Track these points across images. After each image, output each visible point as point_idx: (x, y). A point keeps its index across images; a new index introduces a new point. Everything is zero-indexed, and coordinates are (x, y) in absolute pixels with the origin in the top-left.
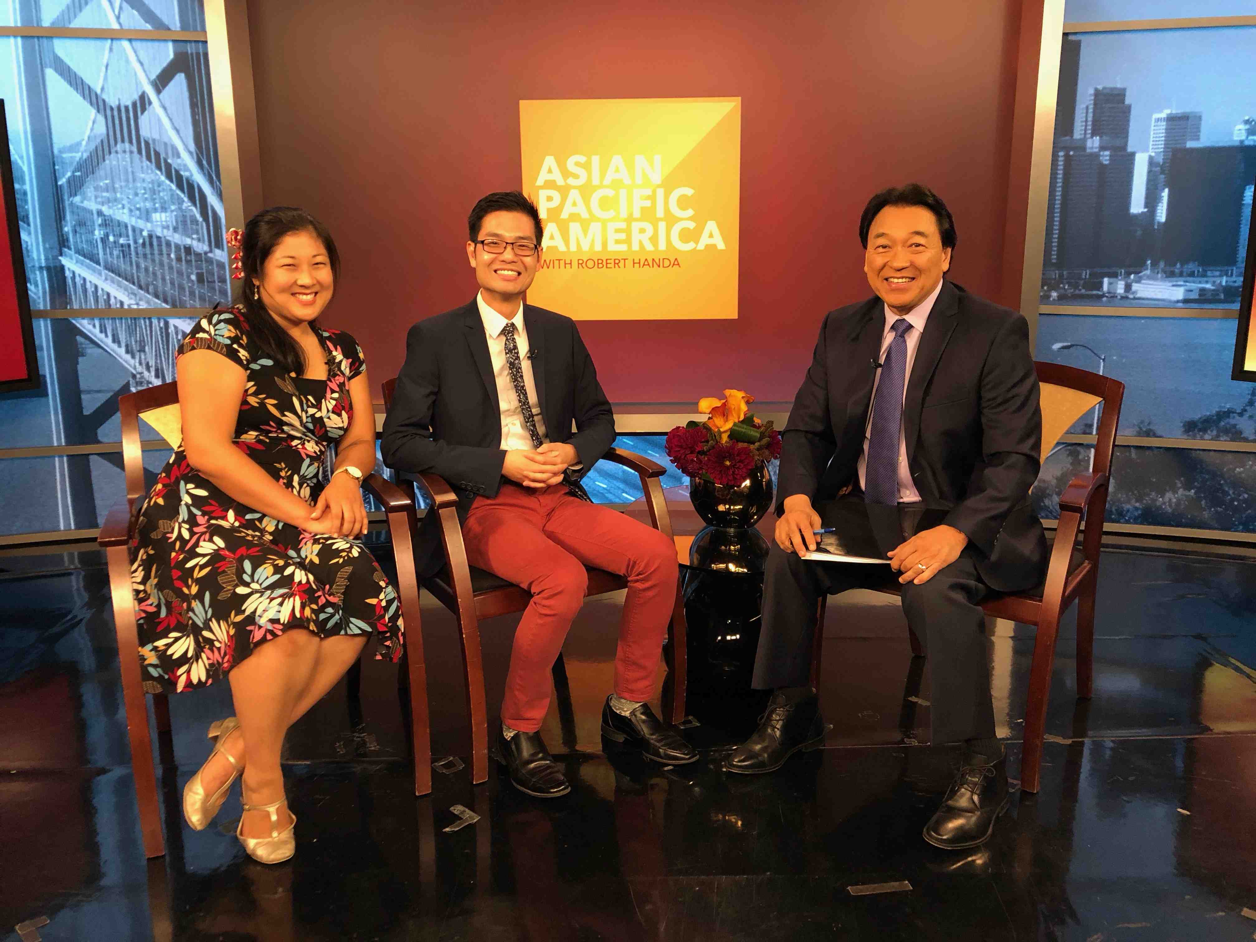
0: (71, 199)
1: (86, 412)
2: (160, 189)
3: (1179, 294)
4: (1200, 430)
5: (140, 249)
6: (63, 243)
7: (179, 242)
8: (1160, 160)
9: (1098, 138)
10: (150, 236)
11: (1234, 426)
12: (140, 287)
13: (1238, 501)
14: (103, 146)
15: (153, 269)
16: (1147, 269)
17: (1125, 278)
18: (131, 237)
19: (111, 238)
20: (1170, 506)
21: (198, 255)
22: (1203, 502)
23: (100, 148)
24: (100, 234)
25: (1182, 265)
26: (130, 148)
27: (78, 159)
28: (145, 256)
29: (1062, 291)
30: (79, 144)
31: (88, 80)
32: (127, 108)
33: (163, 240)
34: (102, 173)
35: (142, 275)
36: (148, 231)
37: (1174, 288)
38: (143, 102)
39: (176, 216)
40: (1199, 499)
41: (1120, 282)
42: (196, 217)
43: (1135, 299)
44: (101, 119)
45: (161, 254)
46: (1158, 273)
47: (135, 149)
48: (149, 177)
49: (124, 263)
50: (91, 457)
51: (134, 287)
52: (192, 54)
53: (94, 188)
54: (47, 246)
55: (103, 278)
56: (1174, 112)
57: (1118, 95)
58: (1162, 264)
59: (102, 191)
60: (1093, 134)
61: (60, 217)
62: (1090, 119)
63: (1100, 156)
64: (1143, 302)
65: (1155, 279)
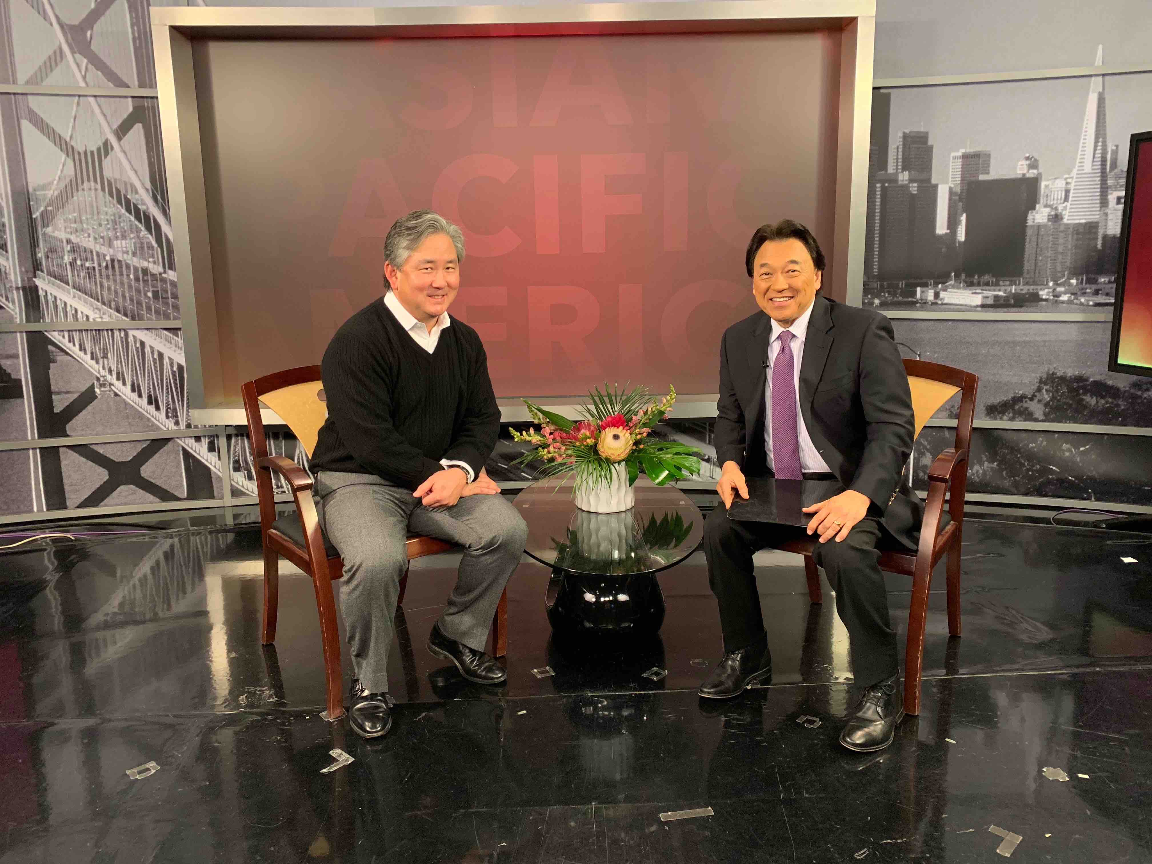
0: (44, 230)
1: (57, 410)
2: (121, 220)
3: (977, 300)
4: (999, 413)
5: (103, 270)
6: (36, 266)
7: (138, 265)
8: (958, 190)
9: (907, 172)
10: (112, 261)
11: (1027, 409)
12: (104, 303)
13: (1032, 471)
14: (71, 185)
15: (115, 288)
16: (952, 280)
17: (934, 287)
18: (96, 262)
19: (79, 262)
20: (978, 476)
21: (153, 275)
22: (1004, 473)
23: (69, 188)
24: (69, 258)
25: (979, 277)
26: (95, 186)
27: (50, 196)
28: (108, 277)
29: (883, 299)
30: (51, 183)
31: (59, 130)
32: (92, 153)
33: (123, 263)
34: (71, 207)
35: (105, 293)
36: (110, 256)
37: (974, 295)
38: (107, 147)
39: (135, 243)
40: (1000, 470)
41: (930, 291)
42: (152, 244)
43: (942, 304)
44: (70, 163)
45: (121, 274)
46: (960, 283)
47: (99, 186)
48: (111, 210)
49: (90, 283)
50: (61, 449)
51: (99, 304)
52: (148, 107)
53: (64, 220)
54: (23, 270)
55: (72, 296)
56: (968, 151)
57: (922, 137)
58: (963, 276)
59: (70, 223)
60: (904, 169)
61: (34, 244)
62: (900, 156)
63: (910, 187)
64: (949, 306)
65: (959, 288)
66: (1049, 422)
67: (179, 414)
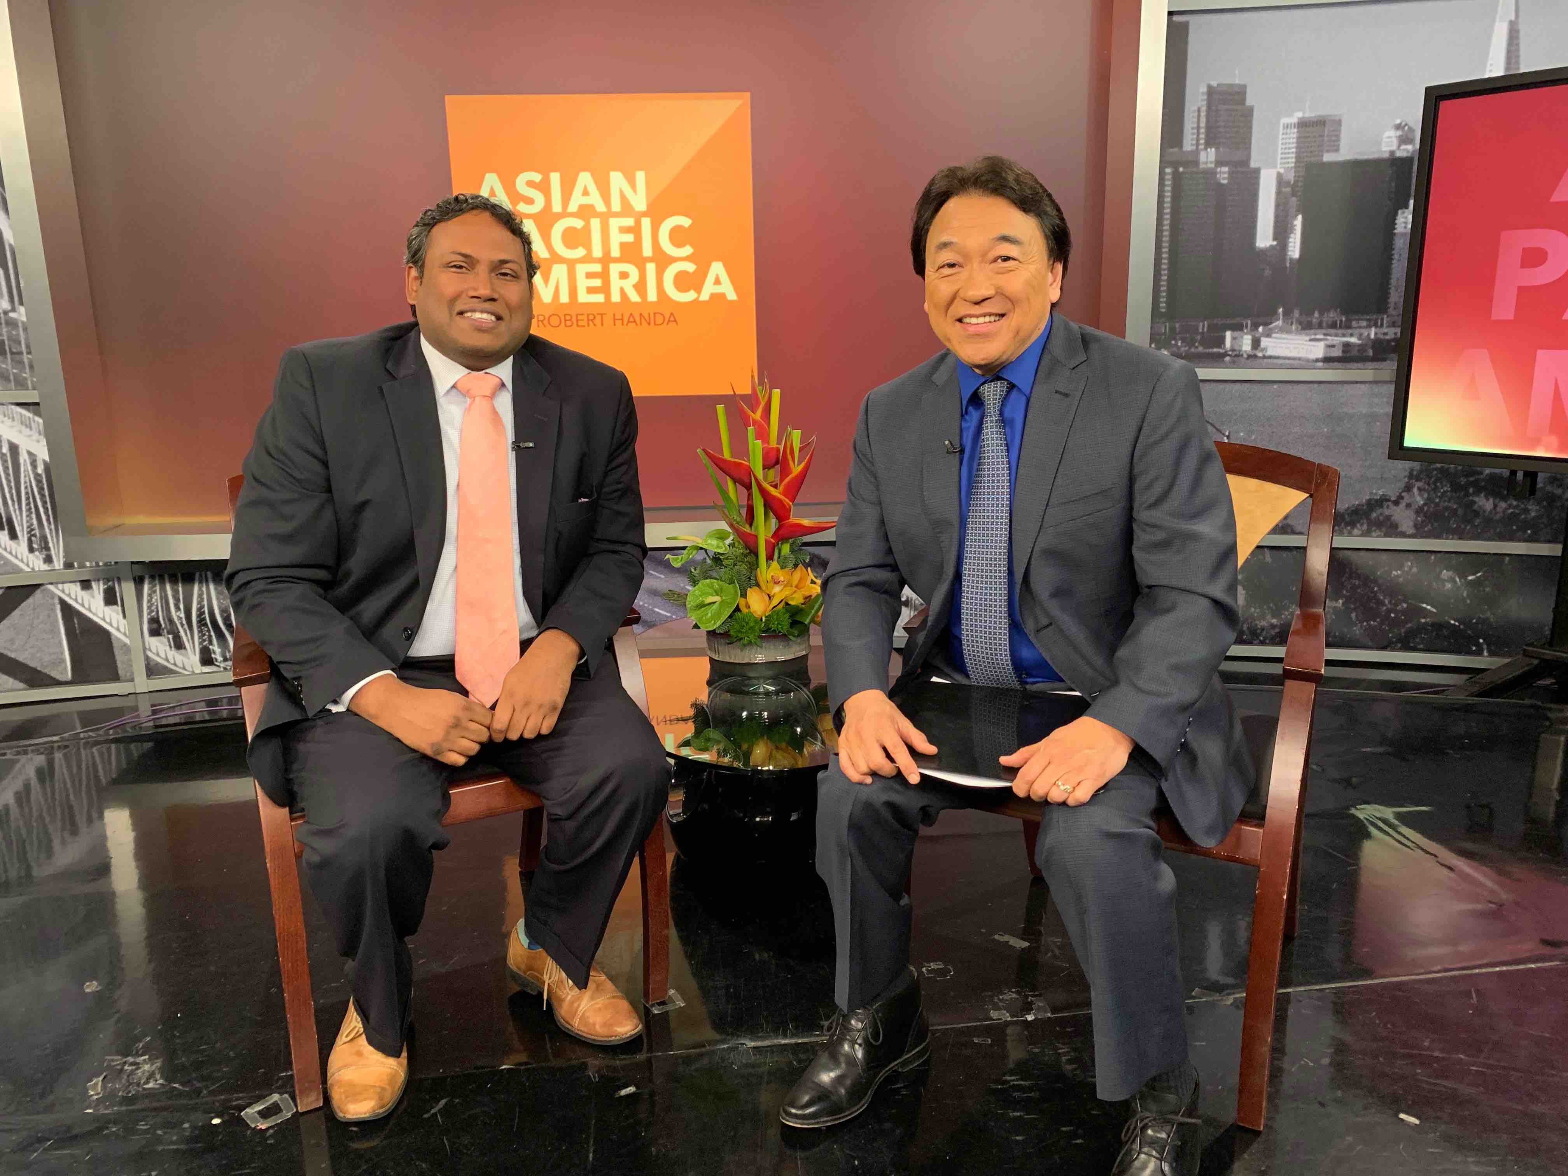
3: (1318, 350)
4: (1347, 524)
8: (1291, 177)
9: (1213, 149)
11: (1388, 518)
13: (1396, 612)
16: (1278, 320)
17: (1252, 330)
22: (1353, 615)
25: (1321, 314)
29: (1175, 349)
37: (1312, 343)
40: (1348, 611)
41: (1246, 337)
43: (1264, 357)
46: (1292, 323)
56: (1307, 115)
57: (1239, 93)
58: (1296, 314)
60: (1208, 145)
62: (1203, 125)
63: (1216, 173)
64: (1275, 361)
65: (1289, 332)
66: (1422, 537)
67: (51, 545)
